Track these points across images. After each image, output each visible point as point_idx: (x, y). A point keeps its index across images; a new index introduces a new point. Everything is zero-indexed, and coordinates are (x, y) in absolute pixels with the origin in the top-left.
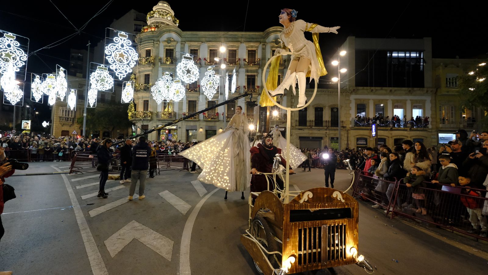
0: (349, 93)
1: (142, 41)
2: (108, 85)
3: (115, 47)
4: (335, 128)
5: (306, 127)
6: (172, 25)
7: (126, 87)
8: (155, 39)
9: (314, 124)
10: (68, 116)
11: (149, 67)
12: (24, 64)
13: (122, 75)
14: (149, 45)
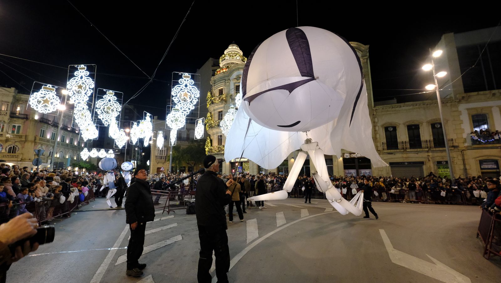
0: (456, 103)
1: (216, 82)
2: (181, 124)
3: (180, 88)
4: (441, 149)
5: (398, 151)
6: (240, 63)
7: (198, 124)
8: (226, 78)
9: (409, 146)
10: (162, 155)
11: (222, 104)
12: (119, 114)
13: (186, 112)
14: (222, 85)
